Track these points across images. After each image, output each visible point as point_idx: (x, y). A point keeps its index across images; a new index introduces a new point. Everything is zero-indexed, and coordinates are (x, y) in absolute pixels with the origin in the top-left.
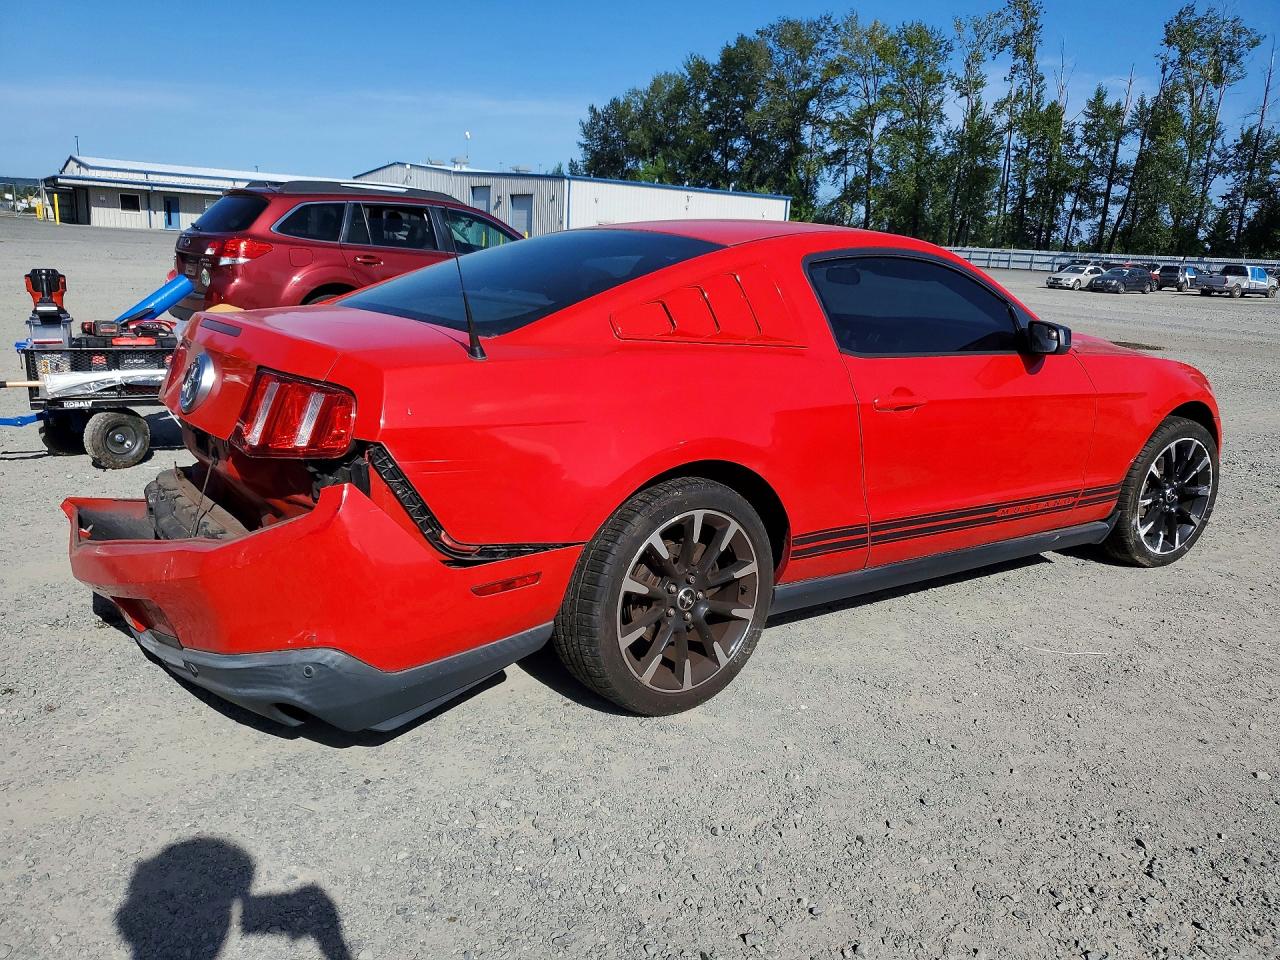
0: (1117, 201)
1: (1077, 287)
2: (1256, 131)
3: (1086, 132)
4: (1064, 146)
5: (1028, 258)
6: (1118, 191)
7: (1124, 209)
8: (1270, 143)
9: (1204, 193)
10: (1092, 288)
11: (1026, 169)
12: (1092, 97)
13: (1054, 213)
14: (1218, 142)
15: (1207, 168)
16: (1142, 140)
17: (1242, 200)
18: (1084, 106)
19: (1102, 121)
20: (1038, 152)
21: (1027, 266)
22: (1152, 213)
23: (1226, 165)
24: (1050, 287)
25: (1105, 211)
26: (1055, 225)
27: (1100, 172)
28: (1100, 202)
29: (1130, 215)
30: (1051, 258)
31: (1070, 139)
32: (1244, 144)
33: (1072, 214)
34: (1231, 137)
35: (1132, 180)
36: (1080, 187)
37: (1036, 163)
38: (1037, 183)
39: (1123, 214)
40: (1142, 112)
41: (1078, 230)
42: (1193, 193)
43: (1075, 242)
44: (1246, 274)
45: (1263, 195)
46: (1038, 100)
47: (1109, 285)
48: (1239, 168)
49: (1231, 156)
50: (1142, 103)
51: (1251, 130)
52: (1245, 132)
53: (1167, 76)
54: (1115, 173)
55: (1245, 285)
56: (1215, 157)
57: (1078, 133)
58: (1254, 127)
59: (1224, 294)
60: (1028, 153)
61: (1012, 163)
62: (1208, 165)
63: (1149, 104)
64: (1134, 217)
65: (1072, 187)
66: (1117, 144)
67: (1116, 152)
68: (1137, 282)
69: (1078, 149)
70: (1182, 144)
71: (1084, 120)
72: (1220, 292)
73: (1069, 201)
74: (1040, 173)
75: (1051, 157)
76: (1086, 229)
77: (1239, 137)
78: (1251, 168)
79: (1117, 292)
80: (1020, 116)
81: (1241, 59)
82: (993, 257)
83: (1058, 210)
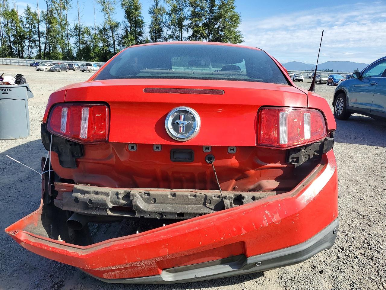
0: (43, 43)
1: (46, 70)
2: (78, 25)
3: (27, 20)
4: (20, 24)
5: (18, 61)
6: (43, 40)
7: (46, 46)
8: (83, 29)
9: (68, 42)
10: (51, 70)
11: (9, 30)
12: (26, 9)
13: (22, 46)
14: (69, 27)
15: (67, 35)
16: (46, 24)
17: (79, 45)
18: (24, 11)
19: (31, 17)
20: (12, 25)
21: (18, 64)
22: (55, 48)
23: (73, 34)
24: (37, 71)
25: (40, 47)
26: (24, 50)
27: (35, 33)
28: (37, 43)
29: (48, 48)
30: (26, 61)
31: (21, 21)
32: (76, 29)
33: (29, 46)
34: (72, 26)
35: (46, 36)
36: (29, 38)
37: (12, 29)
38: (14, 36)
39: (46, 47)
40: (44, 16)
41: (32, 52)
42: (65, 42)
43: (32, 56)
44: (92, 66)
45: (84, 44)
46: (7, 7)
47: (56, 70)
48: (76, 35)
49: (73, 32)
50: (43, 12)
51: (77, 25)
52: (75, 25)
53: (48, 5)
54: (40, 34)
55: (92, 69)
56: (69, 32)
57: (24, 20)
58: (77, 24)
59: (88, 71)
60: (8, 25)
61: (2, 28)
62: (68, 34)
63: (45, 13)
64: (49, 48)
65: (27, 38)
66: (38, 25)
67: (39, 27)
68: (64, 68)
69: (25, 25)
70: (59, 27)
71: (25, 16)
72: (87, 71)
73: (27, 42)
74: (14, 32)
75: (16, 27)
76: (35, 52)
77: (74, 26)
78: (79, 35)
79: (59, 72)
80: (2, 12)
81: (70, 3)
82: (4, 61)
83: (24, 45)
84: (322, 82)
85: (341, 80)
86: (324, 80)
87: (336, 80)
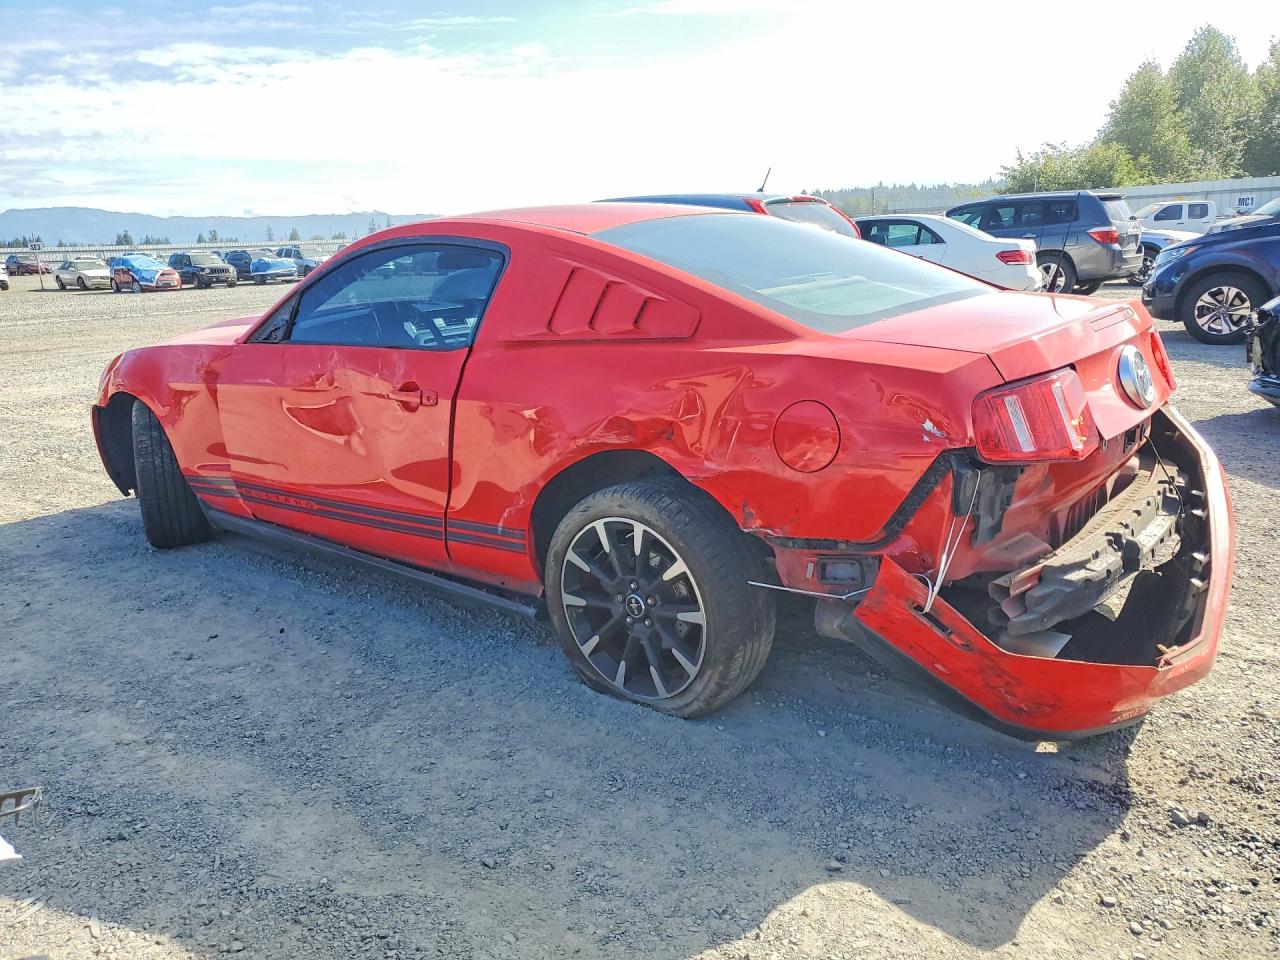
84: (88, 283)
85: (161, 272)
86: (94, 278)
87: (144, 274)
